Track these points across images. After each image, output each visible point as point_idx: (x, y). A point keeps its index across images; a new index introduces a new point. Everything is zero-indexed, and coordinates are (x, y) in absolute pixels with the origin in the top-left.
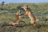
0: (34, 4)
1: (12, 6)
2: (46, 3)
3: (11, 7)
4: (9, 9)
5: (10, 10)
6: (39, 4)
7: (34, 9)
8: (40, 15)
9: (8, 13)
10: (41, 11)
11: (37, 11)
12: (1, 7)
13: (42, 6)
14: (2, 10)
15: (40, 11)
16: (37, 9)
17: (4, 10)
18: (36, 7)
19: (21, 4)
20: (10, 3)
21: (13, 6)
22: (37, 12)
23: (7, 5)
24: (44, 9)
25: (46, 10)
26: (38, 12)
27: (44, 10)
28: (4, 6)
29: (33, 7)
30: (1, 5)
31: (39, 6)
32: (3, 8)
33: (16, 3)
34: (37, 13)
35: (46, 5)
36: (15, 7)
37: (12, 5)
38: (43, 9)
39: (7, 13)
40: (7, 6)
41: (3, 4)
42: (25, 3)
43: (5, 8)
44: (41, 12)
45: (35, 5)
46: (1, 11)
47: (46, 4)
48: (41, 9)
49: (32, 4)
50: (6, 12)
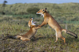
0: (54, 4)
1: (19, 8)
2: (74, 3)
3: (17, 10)
4: (14, 13)
5: (16, 14)
6: (63, 5)
7: (55, 12)
8: (65, 23)
9: (14, 20)
10: (67, 15)
11: (60, 16)
12: (2, 9)
13: (67, 9)
14: (4, 14)
15: (64, 16)
16: (60, 12)
17: (7, 14)
18: (58, 10)
19: (35, 5)
20: (16, 4)
21: (21, 8)
22: (59, 18)
23: (12, 6)
24: (71, 12)
25: (74, 14)
26: (62, 17)
27: (72, 14)
28: (6, 8)
29: (53, 9)
30: (1, 6)
31: (63, 8)
32: (4, 12)
33: (26, 3)
34: (59, 20)
35: (74, 7)
36: (24, 9)
37: (20, 6)
38: (69, 13)
39: (12, 19)
40: (12, 8)
41: (4, 5)
42: (41, 4)
43: (8, 11)
44: (67, 17)
45: (56, 7)
46: (1, 15)
47: (74, 5)
48: (67, 12)
49: (52, 5)
50: (9, 18)
